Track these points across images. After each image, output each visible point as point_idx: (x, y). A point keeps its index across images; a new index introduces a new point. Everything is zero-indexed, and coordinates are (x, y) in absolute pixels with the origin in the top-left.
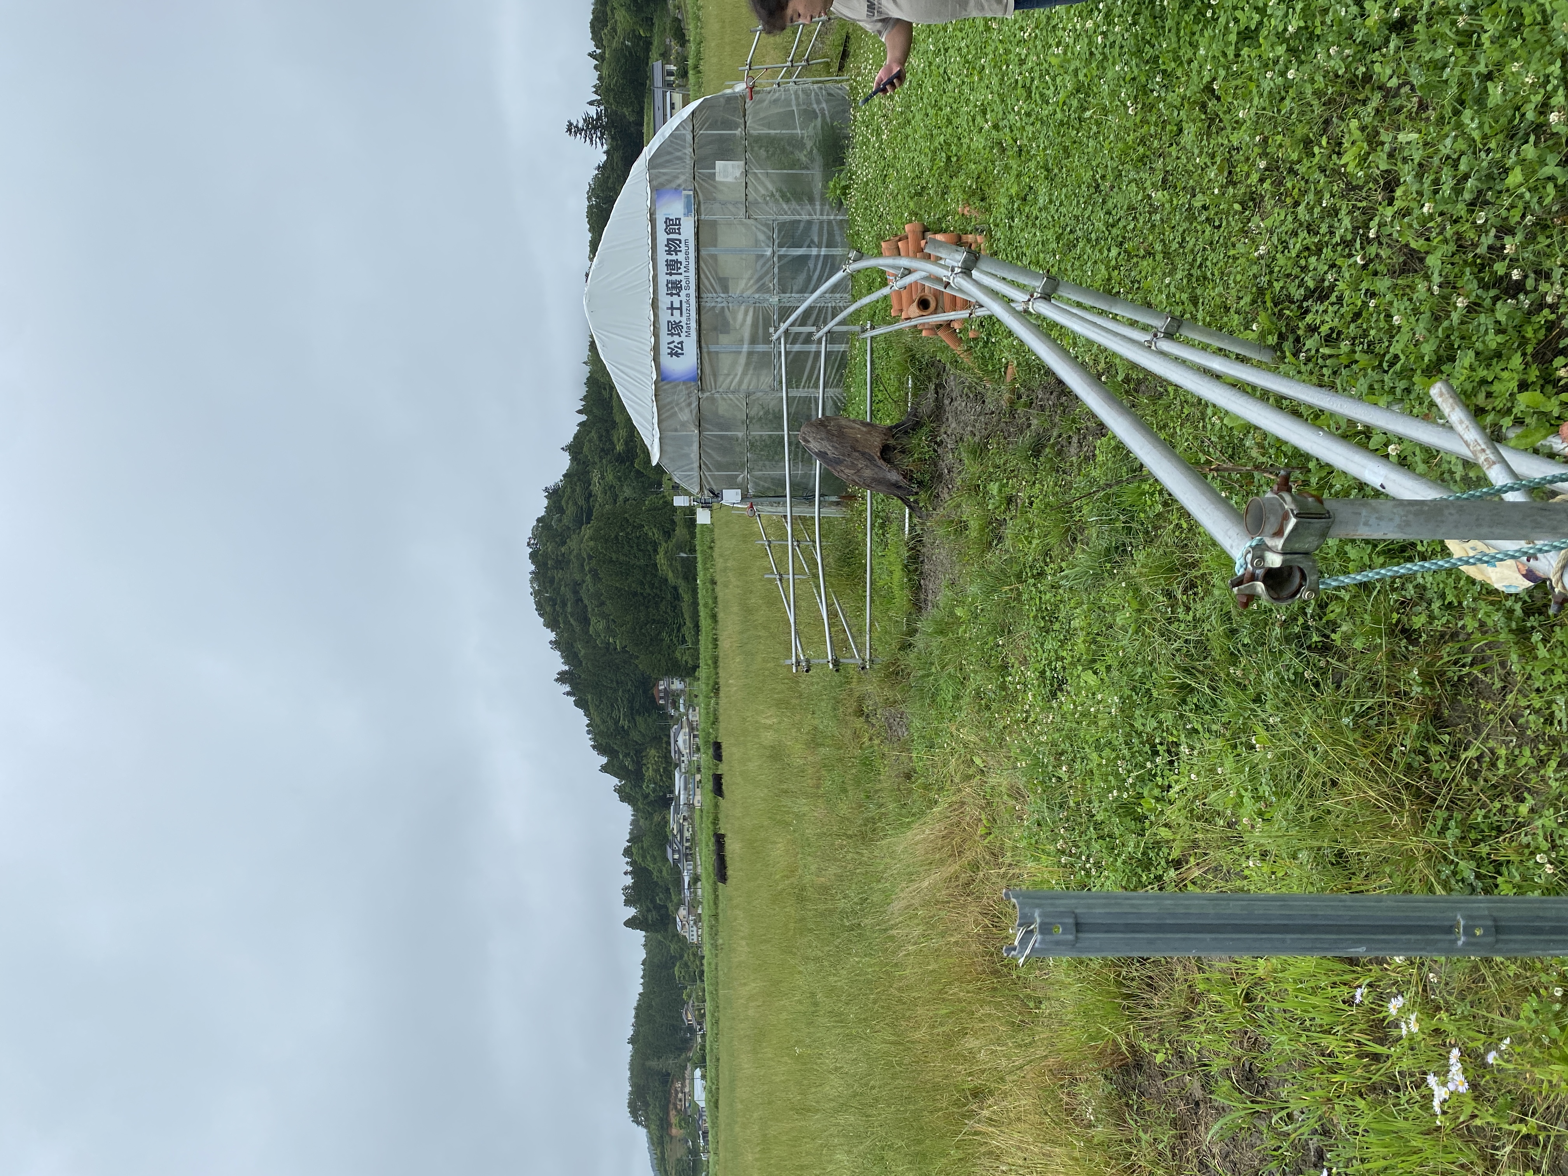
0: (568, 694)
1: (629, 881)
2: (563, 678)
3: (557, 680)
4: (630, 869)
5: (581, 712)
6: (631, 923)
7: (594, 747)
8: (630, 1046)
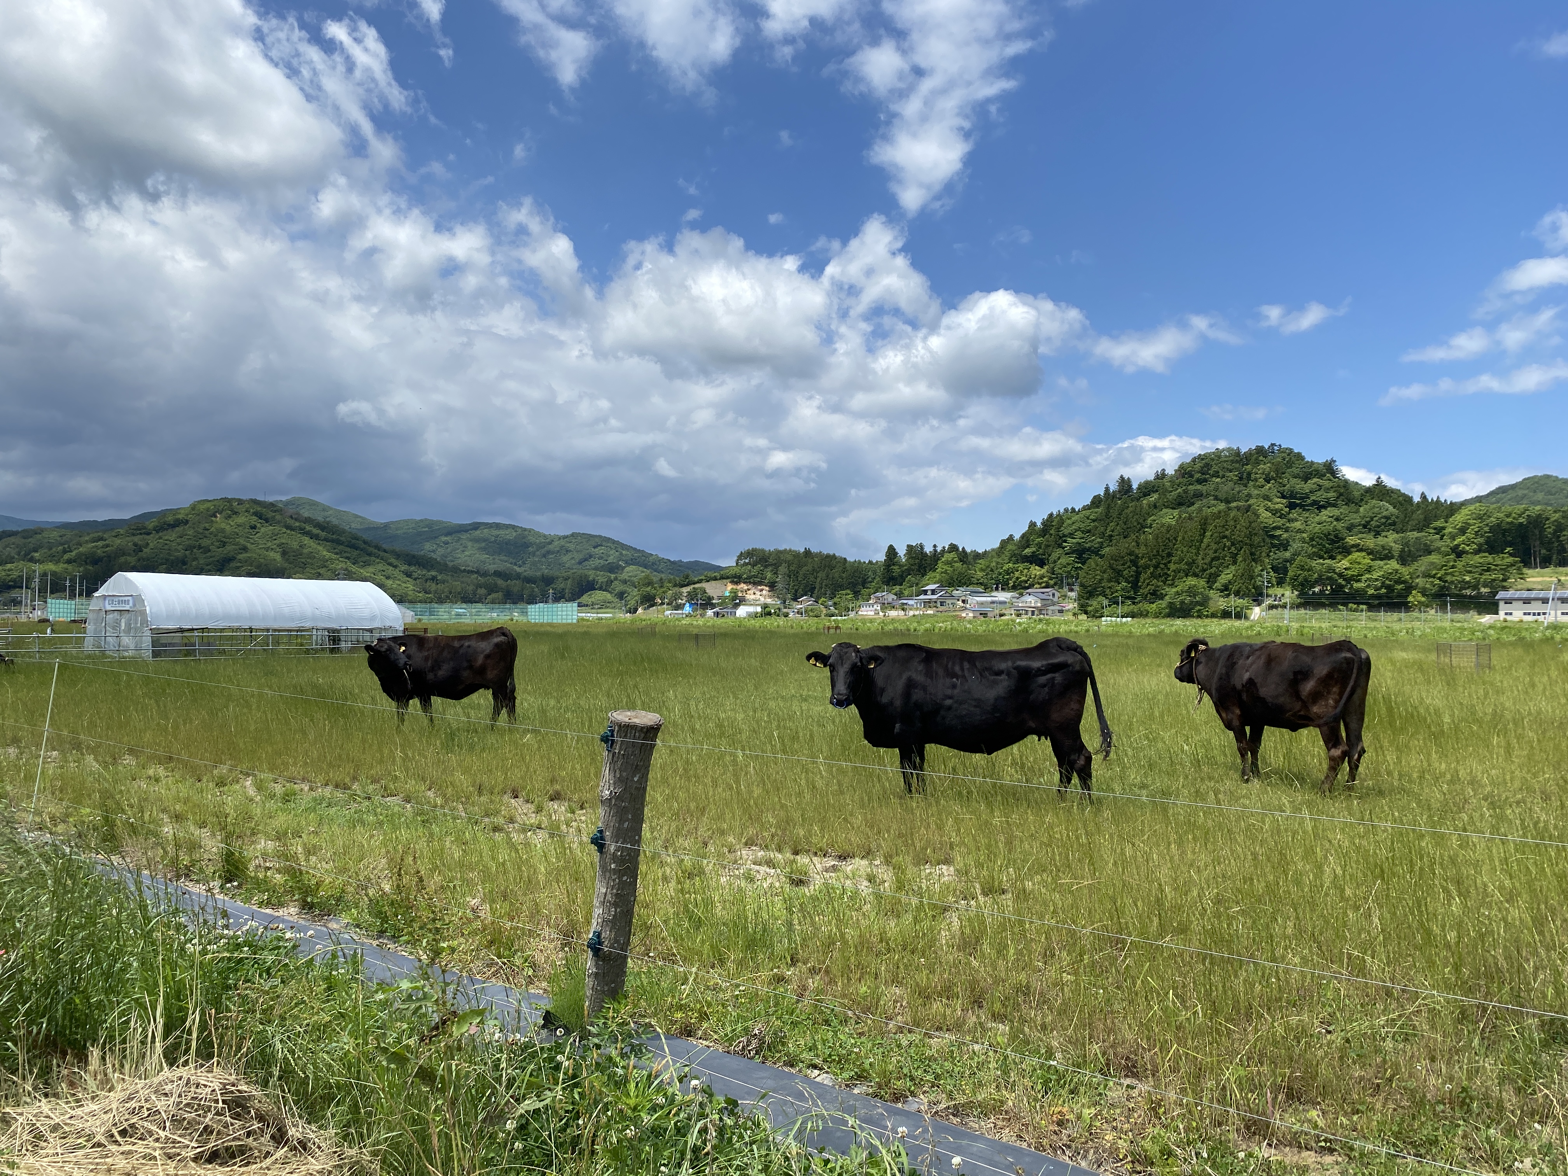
0: (1107, 489)
1: (928, 549)
2: (1125, 483)
3: (1122, 477)
4: (939, 549)
5: (1088, 502)
6: (892, 552)
7: (1051, 515)
8: (802, 550)
